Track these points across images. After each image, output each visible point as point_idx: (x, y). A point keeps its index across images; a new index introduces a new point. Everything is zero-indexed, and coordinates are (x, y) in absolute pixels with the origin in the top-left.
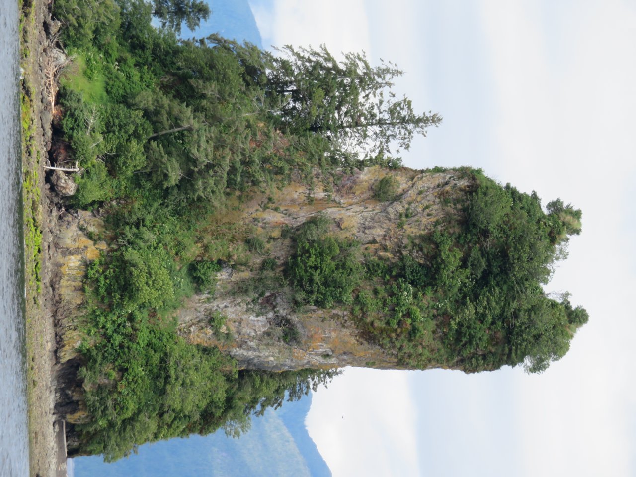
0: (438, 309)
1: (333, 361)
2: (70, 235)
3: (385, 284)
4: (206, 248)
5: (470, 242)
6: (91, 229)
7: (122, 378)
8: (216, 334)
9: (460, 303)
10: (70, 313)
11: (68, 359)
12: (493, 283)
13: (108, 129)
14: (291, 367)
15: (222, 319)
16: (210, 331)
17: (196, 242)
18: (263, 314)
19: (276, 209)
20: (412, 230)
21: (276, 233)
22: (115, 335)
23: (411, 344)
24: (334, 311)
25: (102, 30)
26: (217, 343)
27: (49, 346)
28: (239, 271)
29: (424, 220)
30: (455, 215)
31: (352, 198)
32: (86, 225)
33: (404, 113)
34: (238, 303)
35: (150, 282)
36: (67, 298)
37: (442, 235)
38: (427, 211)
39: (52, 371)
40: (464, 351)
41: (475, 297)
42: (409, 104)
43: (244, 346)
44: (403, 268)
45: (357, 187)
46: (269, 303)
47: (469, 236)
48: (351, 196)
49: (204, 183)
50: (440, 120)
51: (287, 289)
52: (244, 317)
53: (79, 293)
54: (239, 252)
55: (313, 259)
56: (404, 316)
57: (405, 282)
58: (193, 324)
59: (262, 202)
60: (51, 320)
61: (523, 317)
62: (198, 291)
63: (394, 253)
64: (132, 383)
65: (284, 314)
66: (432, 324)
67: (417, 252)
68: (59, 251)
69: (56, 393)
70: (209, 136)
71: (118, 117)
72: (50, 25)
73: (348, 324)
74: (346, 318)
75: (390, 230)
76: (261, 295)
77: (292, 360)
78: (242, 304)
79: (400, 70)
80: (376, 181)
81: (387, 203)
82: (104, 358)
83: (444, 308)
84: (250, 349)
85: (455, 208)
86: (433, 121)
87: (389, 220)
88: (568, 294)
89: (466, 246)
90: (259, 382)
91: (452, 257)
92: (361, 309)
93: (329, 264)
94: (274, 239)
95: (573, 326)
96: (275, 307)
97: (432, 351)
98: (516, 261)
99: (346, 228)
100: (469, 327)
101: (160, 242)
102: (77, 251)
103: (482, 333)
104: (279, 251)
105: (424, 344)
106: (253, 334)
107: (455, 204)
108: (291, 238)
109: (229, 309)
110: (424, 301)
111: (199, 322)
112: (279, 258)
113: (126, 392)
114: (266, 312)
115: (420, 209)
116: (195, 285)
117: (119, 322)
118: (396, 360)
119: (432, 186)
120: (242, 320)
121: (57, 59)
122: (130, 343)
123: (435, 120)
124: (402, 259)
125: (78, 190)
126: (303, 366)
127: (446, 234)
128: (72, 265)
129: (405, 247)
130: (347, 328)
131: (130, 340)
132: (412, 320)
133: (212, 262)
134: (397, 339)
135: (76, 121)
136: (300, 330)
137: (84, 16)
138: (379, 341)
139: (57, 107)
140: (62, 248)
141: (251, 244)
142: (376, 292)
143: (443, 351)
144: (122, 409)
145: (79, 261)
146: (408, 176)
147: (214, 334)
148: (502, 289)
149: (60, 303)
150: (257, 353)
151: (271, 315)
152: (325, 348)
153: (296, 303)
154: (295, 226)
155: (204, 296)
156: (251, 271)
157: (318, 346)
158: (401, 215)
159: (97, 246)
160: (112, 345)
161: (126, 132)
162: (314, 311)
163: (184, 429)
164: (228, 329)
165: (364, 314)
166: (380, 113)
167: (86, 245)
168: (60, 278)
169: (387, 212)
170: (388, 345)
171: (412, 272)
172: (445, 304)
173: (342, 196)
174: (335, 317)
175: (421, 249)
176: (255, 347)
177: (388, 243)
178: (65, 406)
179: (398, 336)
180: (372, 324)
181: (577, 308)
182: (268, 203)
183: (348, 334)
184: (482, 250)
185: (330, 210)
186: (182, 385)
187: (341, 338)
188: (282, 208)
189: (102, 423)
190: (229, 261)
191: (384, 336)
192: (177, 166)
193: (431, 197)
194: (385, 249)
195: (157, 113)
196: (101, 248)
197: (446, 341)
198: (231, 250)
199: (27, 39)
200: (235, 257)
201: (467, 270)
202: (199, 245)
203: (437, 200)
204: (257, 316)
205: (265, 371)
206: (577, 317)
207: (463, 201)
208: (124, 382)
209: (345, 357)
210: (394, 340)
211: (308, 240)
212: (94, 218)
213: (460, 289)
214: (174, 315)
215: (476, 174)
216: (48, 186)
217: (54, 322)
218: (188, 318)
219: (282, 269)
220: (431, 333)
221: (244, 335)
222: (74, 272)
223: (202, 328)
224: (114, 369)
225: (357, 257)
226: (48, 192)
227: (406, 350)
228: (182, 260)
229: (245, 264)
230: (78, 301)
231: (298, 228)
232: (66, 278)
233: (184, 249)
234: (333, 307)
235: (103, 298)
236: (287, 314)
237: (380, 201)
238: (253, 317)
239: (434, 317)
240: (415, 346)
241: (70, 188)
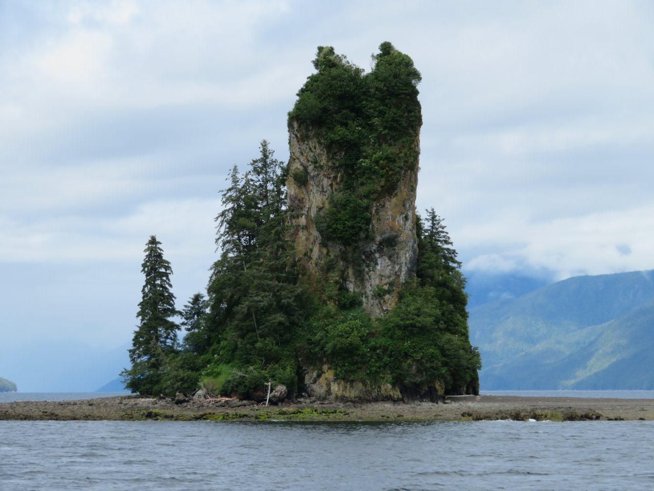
0: (375, 143)
1: (410, 214)
2: (319, 389)
3: (357, 178)
4: (330, 298)
5: (332, 121)
6: (315, 375)
7: (412, 356)
8: (389, 292)
9: (372, 128)
10: (368, 390)
11: (399, 393)
12: (359, 105)
13: (248, 362)
14: (415, 242)
15: (378, 288)
16: (386, 296)
17: (327, 305)
18: (377, 260)
19: (311, 250)
20: (323, 161)
21: (325, 251)
22: (383, 360)
23: (398, 160)
24: (374, 212)
25: (192, 365)
26: (395, 292)
27: (388, 406)
28: (348, 276)
29: (318, 151)
30: (315, 131)
31: (306, 200)
32: (313, 379)
33: (260, 165)
34: (369, 277)
35: (347, 336)
36: (357, 392)
37: (327, 139)
38: (313, 149)
39: (408, 404)
40: (403, 125)
41: (369, 117)
42: (255, 162)
43: (398, 273)
44: (347, 166)
45: (299, 196)
46: (370, 256)
47: (327, 121)
48: (304, 200)
49: (285, 299)
50: (265, 142)
51: (360, 244)
52: (378, 273)
53: (354, 384)
54: (334, 276)
55: (338, 226)
56: (378, 165)
57: (356, 164)
58: (382, 307)
59: (307, 260)
60: (373, 404)
61: (381, 85)
62: (360, 303)
63: (338, 172)
64: (416, 349)
65: (376, 246)
66: (384, 146)
67: (337, 156)
68: (328, 397)
69: (423, 401)
70: (255, 295)
71: (242, 356)
72: (178, 399)
73: (382, 203)
74: (378, 204)
75: (324, 174)
76: (364, 261)
77: (409, 241)
78: (370, 275)
79: (233, 168)
80: (295, 184)
81: (309, 177)
82: (398, 368)
83: (374, 138)
84: (400, 270)
85: (312, 130)
86: (265, 145)
87: (318, 175)
88: (373, 56)
89: (334, 123)
90: (425, 264)
91: (341, 131)
92: (373, 194)
93: (342, 215)
94: (328, 252)
95: (392, 52)
96: (372, 252)
97: (403, 146)
98: (343, 89)
99: (323, 204)
100: (387, 122)
101: (324, 329)
102: (328, 385)
103: (391, 113)
104: (336, 250)
105: (398, 152)
106: (390, 267)
107: (309, 131)
108: (328, 241)
109: (372, 283)
110: (369, 152)
111: (380, 304)
112: (341, 250)
113: (421, 354)
114: (375, 258)
115: (312, 154)
116: (357, 306)
117: (376, 357)
118: (410, 172)
119: (298, 146)
120: (380, 275)
121: (199, 396)
122: (389, 350)
123: (264, 145)
124: (341, 166)
125: (283, 383)
126: (414, 234)
127: (326, 137)
128: (336, 389)
129: (334, 164)
130: (385, 204)
131: (387, 350)
132: (381, 160)
133: (339, 294)
134: (393, 170)
135: (241, 384)
136: (387, 235)
137: (176, 377)
138: (395, 182)
139: (232, 396)
140: (326, 395)
141: (330, 267)
142: (362, 184)
143: (404, 140)
144: (432, 357)
145: (334, 384)
146: (293, 162)
147: (389, 294)
148: (363, 100)
149: (361, 397)
150: (403, 265)
151: (377, 255)
152: (400, 219)
153: (367, 237)
154: (321, 238)
155: (364, 300)
156: (348, 268)
157: (398, 224)
158: (315, 167)
159: (326, 371)
160: (390, 363)
161: (251, 350)
162: (373, 226)
163: (461, 315)
164: (386, 284)
165: (375, 192)
166: (259, 181)
167: (324, 379)
168: (344, 397)
169: (314, 176)
170: (398, 176)
171: (350, 160)
172: (372, 137)
173: (305, 206)
174: (377, 212)
175: (335, 153)
176: (399, 266)
177: (332, 176)
178: (432, 396)
179: (391, 169)
180: (382, 187)
181: (381, 50)
182: (307, 256)
183: (389, 203)
184: (337, 112)
185: (312, 215)
186: (418, 316)
187: (392, 208)
188: (311, 247)
189: (444, 370)
190: (340, 283)
191: (391, 179)
192: (274, 316)
193: (304, 147)
194: (335, 178)
195: (241, 329)
196: (327, 368)
197: (397, 137)
198: (332, 281)
199: (171, 415)
200: (337, 278)
201: (349, 122)
202: (328, 302)
203: (306, 142)
204: (378, 264)
205: (418, 260)
206: (386, 48)
207: (307, 125)
208: (415, 355)
209: (407, 205)
210: (394, 172)
211: (327, 230)
212: (309, 374)
213: (363, 127)
214: (374, 320)
215: (291, 116)
216: (280, 404)
217: (374, 402)
218: (378, 311)
219: (348, 247)
220: (390, 147)
221: (391, 273)
222: (341, 387)
223: (385, 301)
224: (405, 362)
225: (339, 196)
226: (284, 404)
227: (402, 164)
228: (336, 315)
229: (343, 272)
230: (360, 385)
231: (322, 236)
232: (344, 393)
233: (329, 312)
234: (371, 213)
235: (358, 368)
236: (376, 244)
237: (307, 181)
238: (378, 267)
239: (380, 145)
240: (399, 158)
241: (281, 389)
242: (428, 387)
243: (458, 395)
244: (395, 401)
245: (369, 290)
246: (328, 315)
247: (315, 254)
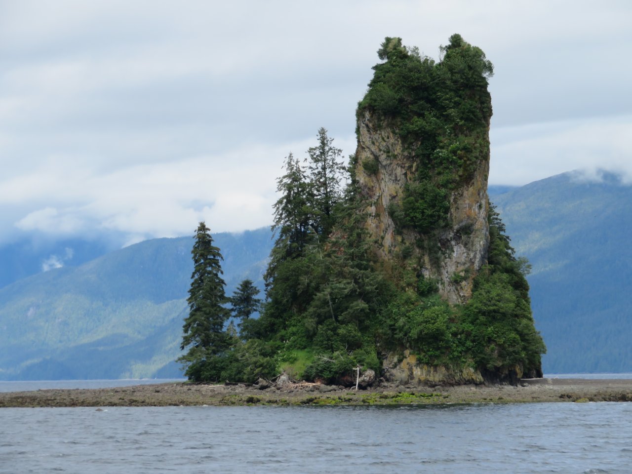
0: (451, 133)
1: (483, 202)
2: (400, 374)
3: (434, 168)
4: (409, 285)
5: (406, 111)
6: (396, 360)
7: (495, 341)
8: (465, 278)
9: (448, 119)
10: (451, 374)
11: (481, 377)
12: (434, 96)
13: (332, 349)
14: (487, 230)
15: (455, 275)
16: (463, 283)
17: (405, 291)
18: (452, 248)
19: (383, 238)
20: (398, 150)
21: (399, 239)
22: (466, 345)
23: (474, 151)
24: (452, 201)
26: (471, 279)
27: (473, 389)
28: (424, 263)
29: (392, 141)
30: (388, 121)
31: (376, 188)
32: (393, 364)
33: (318, 153)
34: (445, 264)
35: (433, 321)
36: (441, 376)
37: (402, 129)
38: (385, 139)
39: (489, 387)
40: (479, 116)
41: (444, 108)
42: (311, 149)
43: (473, 260)
44: (424, 155)
45: (369, 185)
46: (446, 244)
47: (403, 112)
48: (374, 189)
49: (367, 286)
50: (323, 129)
51: (436, 232)
52: (454, 260)
53: (438, 368)
54: (411, 263)
55: (417, 215)
56: (455, 156)
57: (433, 154)
58: (459, 294)
59: (378, 247)
60: (456, 387)
61: (457, 76)
62: (437, 290)
63: (413, 161)
64: (498, 334)
65: (453, 234)
66: (461, 137)
67: (413, 146)
68: (410, 381)
69: (503, 385)
70: (335, 282)
71: (322, 341)
72: (262, 385)
73: (460, 192)
74: (456, 193)
75: (398, 163)
76: (440, 249)
77: (482, 229)
78: (446, 262)
79: (289, 155)
80: (364, 172)
81: (380, 165)
82: (481, 353)
83: (450, 129)
84: (475, 257)
85: (384, 120)
86: (324, 133)
87: (391, 164)
88: (441, 47)
89: (410, 114)
90: (496, 251)
91: (417, 123)
92: (451, 183)
93: (420, 204)
94: (403, 240)
95: (462, 44)
96: (448, 240)
97: (478, 137)
98: (420, 81)
99: (396, 192)
100: (463, 113)
101: (405, 315)
102: (411, 370)
103: (467, 104)
104: (411, 237)
105: (474, 143)
106: (465, 255)
107: (381, 121)
108: (402, 228)
109: (449, 270)
110: (446, 142)
111: (457, 290)
112: (416, 237)
113: (504, 338)
114: (451, 245)
115: (384, 144)
116: (433, 292)
117: (457, 342)
118: (484, 161)
119: (369, 135)
120: (456, 262)
121: (284, 381)
122: (472, 335)
123: (322, 132)
124: (417, 156)
125: (371, 368)
126: (486, 222)
127: (402, 127)
128: (419, 373)
129: (410, 153)
130: (463, 193)
131: (470, 335)
132: (458, 150)
133: (417, 281)
134: (470, 160)
135: (325, 369)
136: (464, 223)
137: (255, 363)
138: (472, 172)
139: (315, 381)
140: (408, 379)
141: (406, 255)
142: (439, 174)
143: (478, 130)
144: (514, 341)
145: (417, 368)
146: (361, 151)
147: (465, 280)
148: (438, 91)
149: (444, 381)
150: (478, 252)
151: (453, 243)
152: (475, 208)
153: (446, 226)
154: (394, 226)
155: (440, 286)
156: (424, 255)
157: (474, 212)
158: (388, 156)
159: (407, 356)
160: (472, 347)
161: (332, 336)
162: (451, 214)
163: (525, 300)
164: (462, 271)
165: (454, 181)
166: (317, 168)
167: (406, 363)
168: (428, 381)
169: (386, 165)
170: (474, 166)
171: (426, 149)
172: (448, 128)
173: (374, 194)
174: (455, 201)
175: (411, 143)
176: (474, 253)
177: (407, 165)
178: (512, 379)
179: (468, 159)
180: (460, 176)
181: (450, 41)
182: (378, 243)
183: (467, 192)
184: (411, 103)
185: (384, 203)
186: (499, 301)
187: (469, 197)
188: (382, 234)
189: (523, 354)
190: (418, 270)
191: (469, 168)
192: (355, 303)
193: (376, 136)
194: (411, 167)
195: (319, 316)
196: (409, 353)
197: (472, 128)
198: (410, 269)
199: (274, 401)
200: (415, 266)
201: (426, 113)
202: (407, 289)
203: (378, 132)
204: (453, 251)
205: (489, 247)
206: (456, 41)
207: (379, 115)
208: (497, 340)
209: (481, 194)
210: (471, 162)
211: (404, 218)
212: (388, 358)
213: (438, 118)
214: (453, 306)
215: (361, 106)
216: (369, 388)
217: (457, 385)
218: (455, 297)
219: (422, 235)
220: (467, 138)
221: (466, 260)
222: (424, 372)
223: (461, 288)
224: (488, 347)
225: (416, 185)
226: (372, 388)
227: (478, 154)
228: (417, 301)
229: (420, 259)
230: (444, 369)
231: (396, 224)
232: (428, 377)
233: (409, 299)
234: (449, 202)
235: (442, 353)
236: (453, 232)
237: (378, 169)
238: (455, 255)
239: (456, 135)
240: (475, 148)
241: (370, 374)
242: (509, 371)
244: (477, 384)
245: (446, 277)
246: (408, 302)
247: (388, 240)
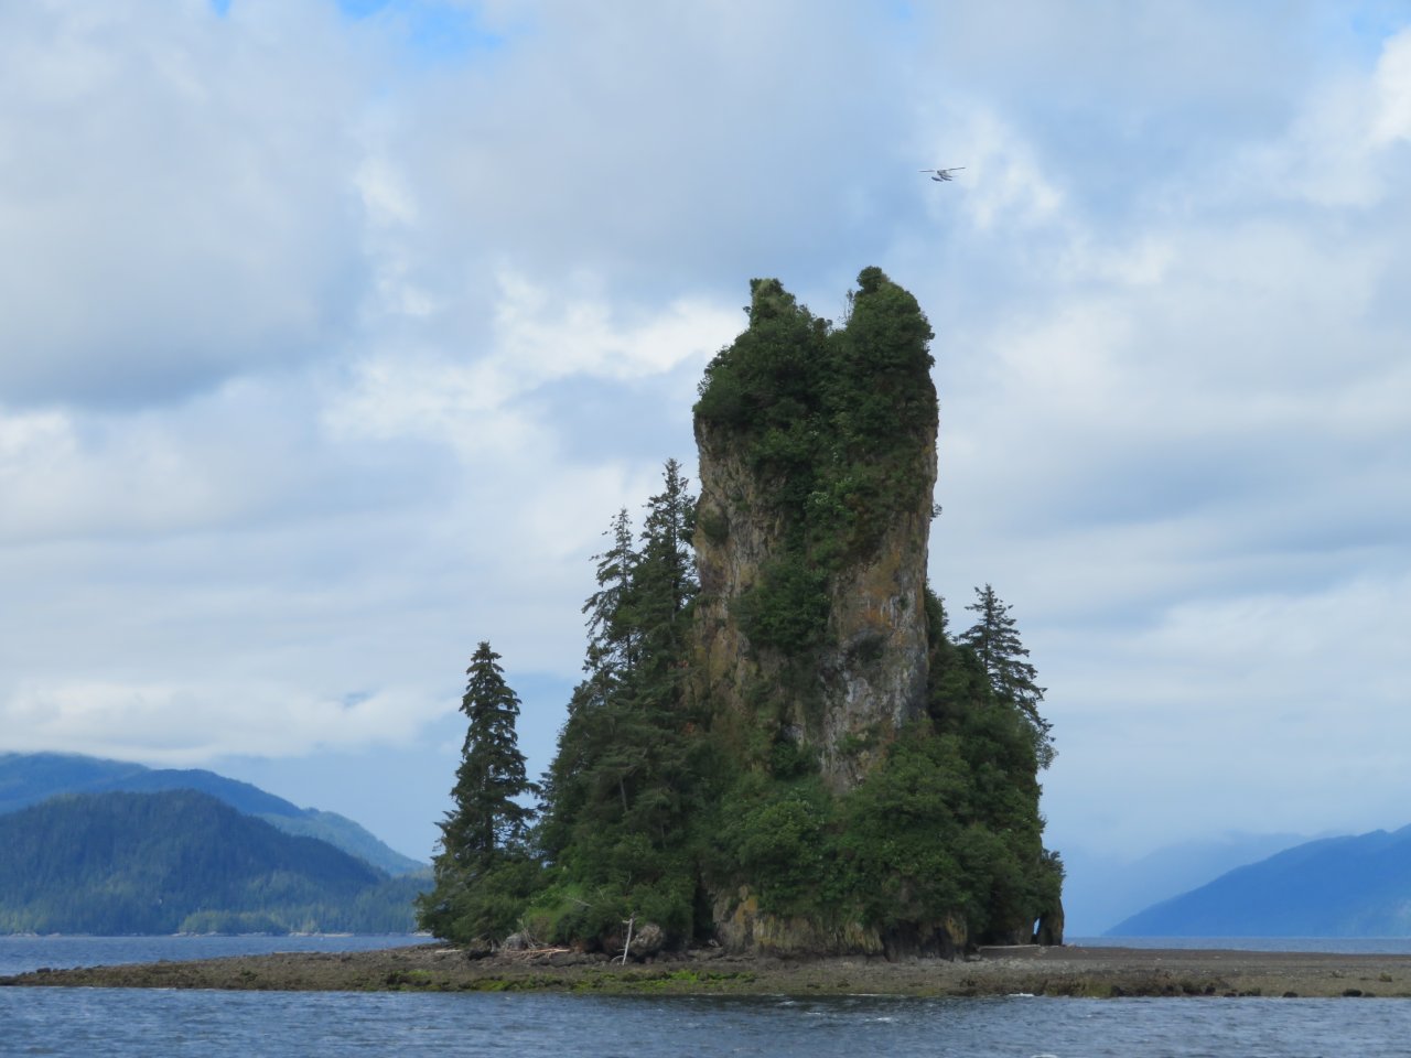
0: (840, 460)
1: (911, 595)
2: (733, 931)
3: (809, 528)
4: (757, 757)
5: (764, 419)
6: (727, 904)
7: (897, 870)
8: (867, 745)
9: (835, 432)
10: (819, 935)
11: (878, 941)
12: (813, 389)
14: (922, 651)
15: (848, 739)
16: (863, 754)
17: (750, 770)
18: (846, 685)
19: (735, 667)
20: (751, 496)
22: (848, 877)
23: (882, 493)
24: (835, 593)
26: (882, 746)
28: (793, 715)
29: (742, 478)
30: (737, 439)
31: (726, 571)
32: (725, 913)
33: (664, 506)
34: (833, 717)
36: (798, 939)
37: (753, 454)
38: (734, 474)
39: (895, 961)
40: (895, 425)
41: (830, 411)
43: (888, 710)
44: (790, 505)
45: (714, 564)
46: (833, 676)
47: (755, 421)
48: (724, 572)
49: (667, 760)
50: (672, 463)
51: (813, 654)
52: (848, 710)
53: (793, 922)
54: (766, 715)
55: (772, 620)
56: (843, 503)
57: (806, 502)
58: (854, 776)
59: (728, 685)
60: (828, 961)
62: (816, 768)
63: (775, 516)
64: (904, 856)
65: (843, 658)
66: (857, 465)
67: (772, 486)
68: (747, 947)
69: (925, 957)
70: (616, 752)
73: (850, 574)
74: (843, 578)
75: (753, 522)
76: (823, 687)
77: (908, 649)
78: (833, 713)
79: (620, 512)
80: (708, 542)
81: (730, 527)
82: (873, 893)
83: (839, 451)
84: (891, 703)
85: (732, 438)
86: (673, 470)
89: (766, 423)
90: (945, 692)
91: (773, 441)
92: (834, 557)
93: (778, 598)
94: (759, 670)
95: (881, 286)
96: (836, 670)
97: (895, 466)
99: (752, 578)
100: (862, 419)
101: (740, 816)
102: (749, 924)
103: (871, 402)
104: (773, 664)
105: (883, 477)
106: (871, 699)
107: (728, 439)
108: (759, 649)
109: (838, 729)
110: (830, 477)
111: (851, 768)
112: (782, 665)
113: (917, 865)
114: (844, 681)
115: (732, 484)
116: (810, 774)
117: (835, 871)
118: (906, 514)
119: (712, 469)
120: (852, 713)
121: (510, 944)
122: (857, 857)
124: (777, 504)
125: (654, 921)
126: (919, 635)
127: (752, 450)
128: (762, 932)
129: (766, 501)
130: (855, 576)
131: (854, 858)
132: (849, 492)
133: (775, 751)
134: (873, 512)
135: (584, 923)
136: (864, 636)
138: (874, 535)
139: (571, 944)
140: (744, 943)
141: (760, 699)
142: (817, 539)
143: (897, 453)
144: (938, 871)
145: (759, 922)
146: (705, 499)
147: (868, 749)
148: (823, 378)
149: (805, 949)
150: (897, 695)
151: (846, 675)
152: (889, 607)
153: (821, 641)
154: (748, 643)
155: (823, 761)
156: (794, 699)
157: (884, 614)
158: (738, 508)
159: (744, 899)
160: (859, 882)
161: (608, 858)
162: (834, 618)
164: (863, 731)
165: (837, 554)
167: (742, 913)
168: (775, 947)
169: (737, 525)
170: (881, 523)
171: (796, 493)
172: (836, 450)
173: (725, 583)
174: (841, 592)
175: (768, 481)
176: (889, 696)
177: (765, 524)
178: (942, 947)
179: (868, 510)
180: (850, 544)
181: (862, 283)
182: (729, 677)
183: (864, 575)
184: (773, 403)
185: (736, 599)
187: (872, 584)
188: (734, 660)
190: (777, 728)
191: (866, 528)
193: (719, 470)
194: (771, 528)
195: (598, 816)
196: (747, 893)
197: (882, 448)
198: (761, 726)
200: (771, 720)
201: (792, 422)
202: (753, 766)
203: (722, 461)
204: (847, 693)
205: (930, 685)
206: (872, 279)
207: (724, 429)
208: (903, 867)
209: (904, 579)
210: (873, 516)
211: (754, 627)
212: (719, 903)
213: (823, 431)
214: (838, 800)
215: (698, 412)
216: (648, 960)
217: (830, 957)
218: (846, 783)
219: (794, 660)
220: (868, 468)
221: (873, 710)
222: (770, 929)
223: (859, 764)
224: (887, 880)
225: (777, 562)
226: (656, 960)
227: (891, 500)
228: (764, 789)
229: (784, 708)
230: (805, 924)
231: (751, 640)
232: (774, 940)
233: (751, 786)
234: (831, 595)
235: (799, 892)
236: (843, 654)
237: (727, 534)
238: (849, 699)
239: (850, 465)
240: (885, 489)
241: (651, 932)
242: (934, 929)
243: (1008, 945)
244: (871, 956)
245: (832, 741)
246: (752, 791)
247: (740, 674)
